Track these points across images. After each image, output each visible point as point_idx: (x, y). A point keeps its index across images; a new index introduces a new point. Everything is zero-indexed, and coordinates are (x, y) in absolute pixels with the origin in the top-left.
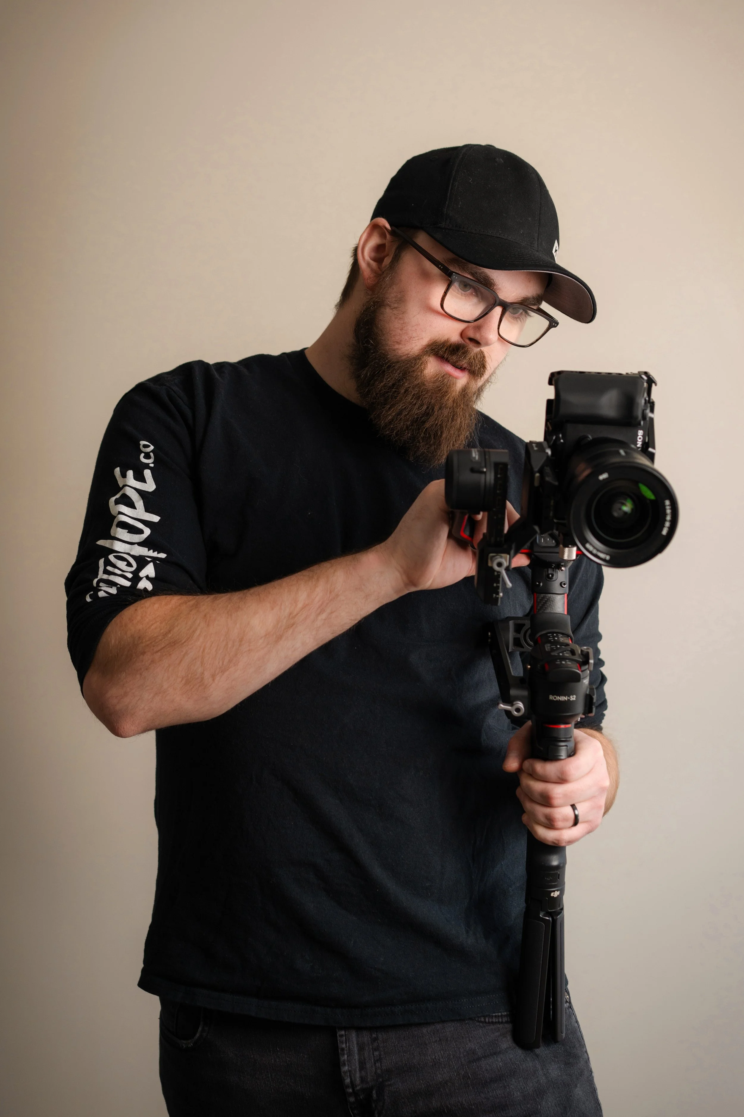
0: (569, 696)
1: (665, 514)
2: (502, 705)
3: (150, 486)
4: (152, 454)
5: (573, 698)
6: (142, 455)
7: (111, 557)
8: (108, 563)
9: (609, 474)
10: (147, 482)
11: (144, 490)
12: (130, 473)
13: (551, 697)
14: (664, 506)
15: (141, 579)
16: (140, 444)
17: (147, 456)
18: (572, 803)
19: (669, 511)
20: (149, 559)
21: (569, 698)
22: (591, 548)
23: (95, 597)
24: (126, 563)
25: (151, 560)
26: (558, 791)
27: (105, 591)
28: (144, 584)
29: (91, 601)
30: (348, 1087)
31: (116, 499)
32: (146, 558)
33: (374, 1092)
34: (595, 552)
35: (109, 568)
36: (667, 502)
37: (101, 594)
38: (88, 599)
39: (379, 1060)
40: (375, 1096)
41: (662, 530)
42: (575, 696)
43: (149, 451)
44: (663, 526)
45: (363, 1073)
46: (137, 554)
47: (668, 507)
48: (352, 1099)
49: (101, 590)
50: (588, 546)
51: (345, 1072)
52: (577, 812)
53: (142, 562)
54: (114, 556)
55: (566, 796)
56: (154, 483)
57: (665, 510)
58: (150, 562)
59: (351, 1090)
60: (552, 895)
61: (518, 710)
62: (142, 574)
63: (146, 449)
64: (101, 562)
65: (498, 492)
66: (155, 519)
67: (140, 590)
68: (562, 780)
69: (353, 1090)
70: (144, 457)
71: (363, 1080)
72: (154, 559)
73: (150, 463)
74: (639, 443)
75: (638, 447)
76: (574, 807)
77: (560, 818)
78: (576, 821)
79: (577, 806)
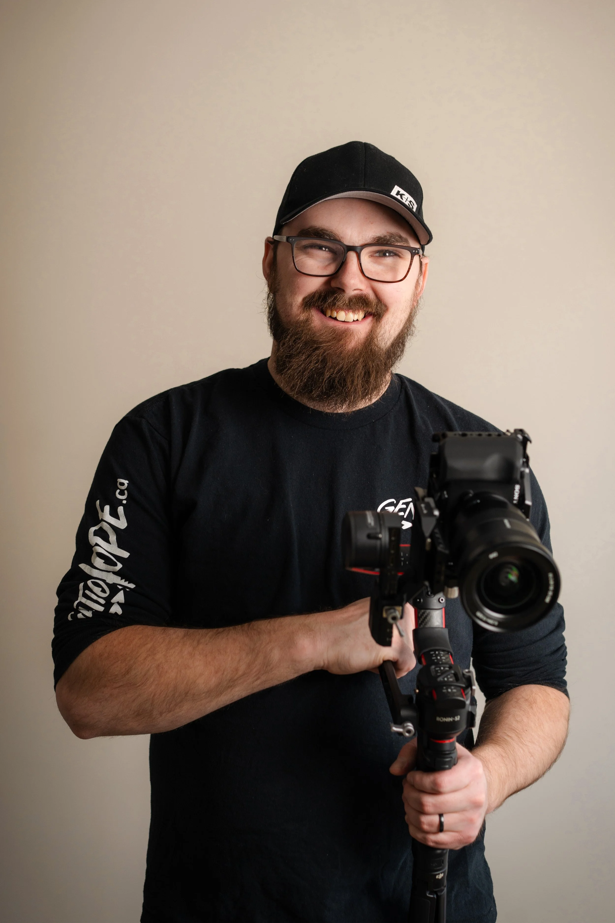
0: (454, 717)
1: (548, 585)
3: (122, 524)
4: (126, 492)
5: (457, 718)
6: (118, 491)
7: (89, 583)
8: (86, 587)
9: (498, 554)
10: (120, 520)
11: (117, 526)
12: (107, 508)
13: (438, 719)
14: (547, 578)
15: (113, 604)
16: (117, 482)
17: (122, 493)
18: (440, 813)
19: (551, 582)
20: (120, 587)
21: (454, 719)
22: (481, 616)
23: (74, 617)
24: (101, 589)
25: (122, 588)
26: (429, 801)
27: (83, 614)
28: (116, 609)
29: (72, 620)
31: (95, 531)
32: (118, 586)
34: (484, 619)
35: (87, 592)
36: (550, 575)
37: (80, 616)
38: (69, 618)
41: (545, 598)
42: (459, 717)
43: (123, 489)
44: (546, 595)
46: (111, 583)
47: (551, 579)
49: (80, 612)
50: (478, 614)
52: (442, 820)
53: (114, 589)
54: (92, 582)
55: (435, 806)
56: (126, 521)
58: (121, 590)
60: (437, 877)
61: (409, 731)
62: (114, 600)
63: (121, 486)
64: (81, 585)
65: (392, 552)
66: (126, 555)
67: (111, 614)
68: (435, 791)
70: (120, 494)
72: (124, 588)
73: (123, 499)
74: (516, 496)
75: (515, 500)
76: (441, 815)
77: (430, 825)
78: (441, 828)
79: (444, 816)
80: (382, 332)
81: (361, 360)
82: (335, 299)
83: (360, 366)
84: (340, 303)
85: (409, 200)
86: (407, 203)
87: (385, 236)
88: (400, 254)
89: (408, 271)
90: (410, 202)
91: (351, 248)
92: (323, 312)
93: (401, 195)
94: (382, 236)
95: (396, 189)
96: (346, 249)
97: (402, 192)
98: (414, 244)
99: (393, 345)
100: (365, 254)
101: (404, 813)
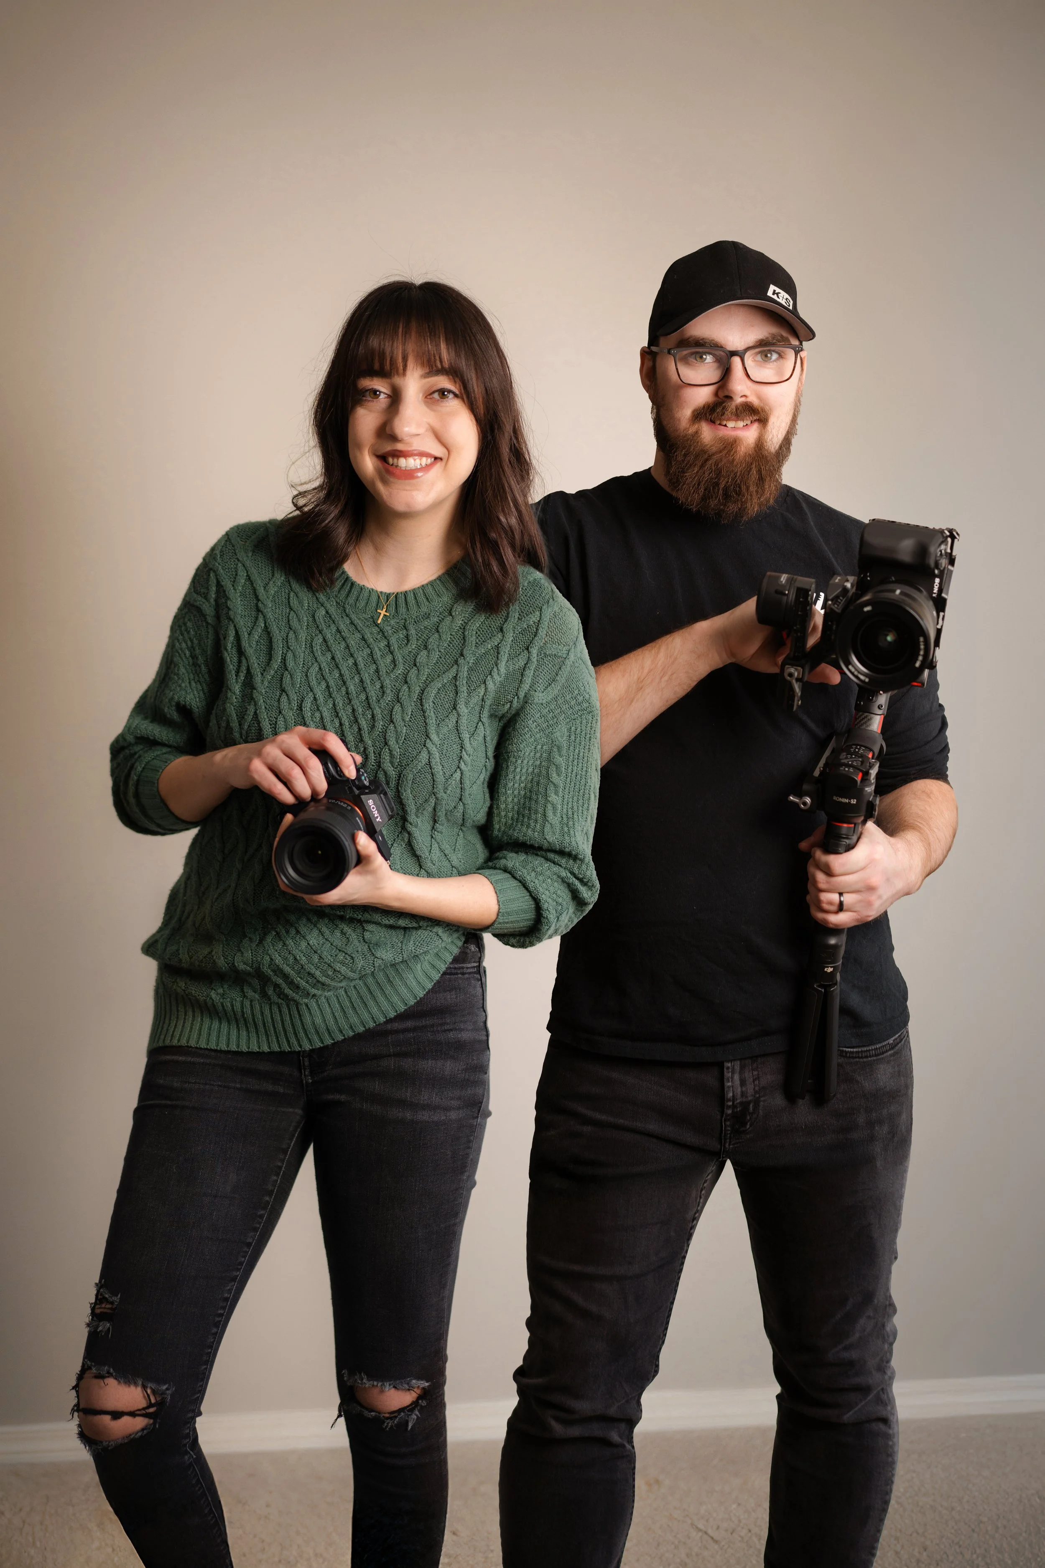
0: (850, 799)
1: (919, 649)
2: (791, 798)
5: (854, 801)
9: (873, 608)
13: (835, 798)
14: (919, 642)
18: (841, 891)
19: (922, 647)
21: (849, 801)
22: (853, 670)
30: (729, 1100)
33: (751, 1106)
34: (856, 673)
36: (921, 639)
39: (758, 1078)
40: (751, 1109)
41: (915, 662)
44: (917, 659)
45: (744, 1089)
47: (922, 643)
48: (729, 1112)
50: (850, 667)
51: (729, 1087)
52: (842, 899)
55: (833, 885)
57: (919, 645)
59: (731, 1103)
60: (826, 970)
61: (805, 804)
65: (800, 613)
69: (733, 1103)
71: (743, 1094)
74: (936, 590)
75: (935, 593)
76: (841, 894)
77: (830, 903)
78: (841, 908)
79: (844, 895)
80: (770, 437)
81: (754, 466)
82: (723, 408)
83: (754, 471)
84: (728, 413)
85: (785, 297)
86: (783, 302)
87: (767, 338)
88: (782, 354)
89: (794, 370)
90: (787, 299)
91: (733, 353)
92: (713, 422)
93: (777, 294)
94: (764, 338)
95: (772, 288)
96: (729, 355)
97: (778, 290)
98: (795, 342)
99: (781, 447)
100: (749, 358)
101: (807, 892)
